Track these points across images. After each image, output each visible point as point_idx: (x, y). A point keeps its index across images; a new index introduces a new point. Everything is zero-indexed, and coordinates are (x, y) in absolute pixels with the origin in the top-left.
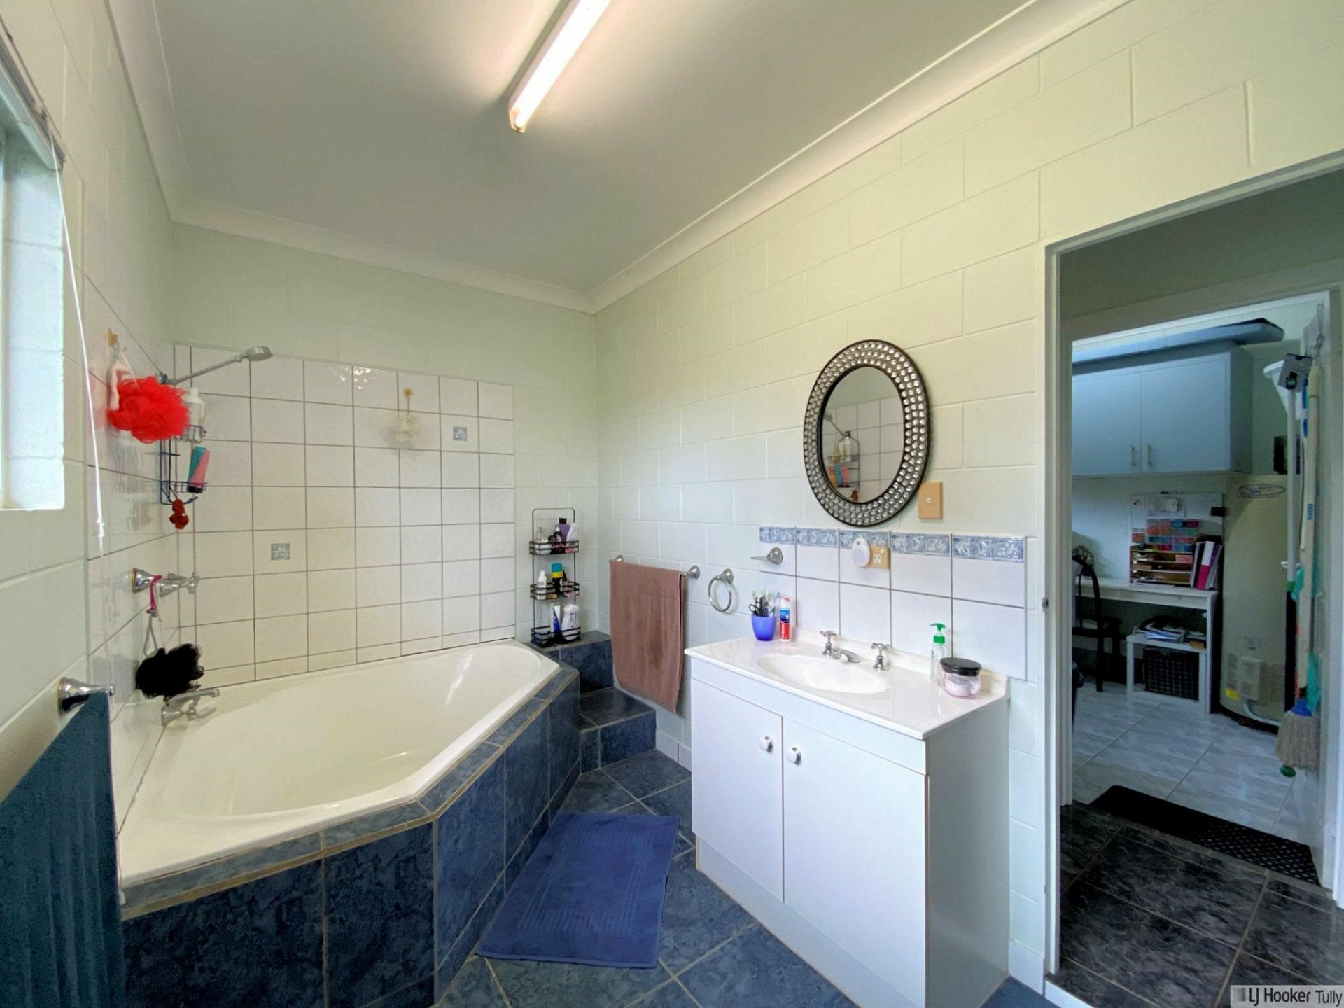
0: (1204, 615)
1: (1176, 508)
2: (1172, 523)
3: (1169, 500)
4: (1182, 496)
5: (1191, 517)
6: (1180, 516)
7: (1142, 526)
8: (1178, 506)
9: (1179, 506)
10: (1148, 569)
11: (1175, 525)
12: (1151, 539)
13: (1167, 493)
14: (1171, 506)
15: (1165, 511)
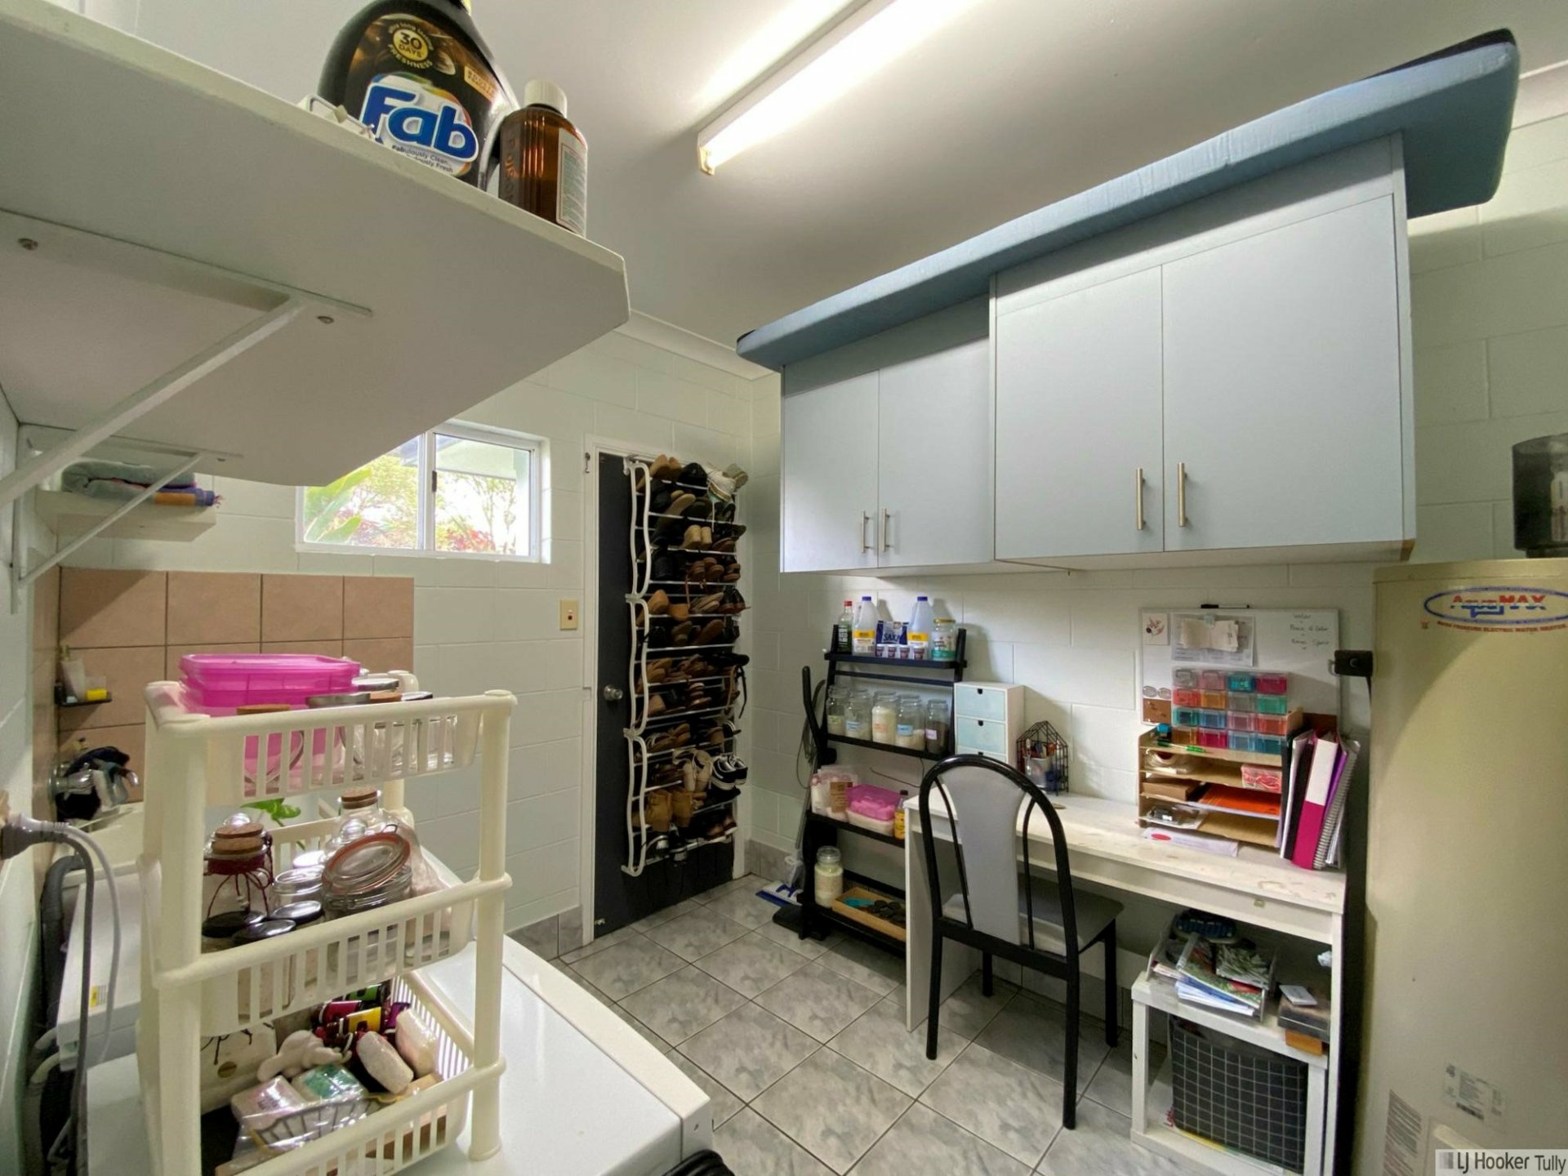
0: (1323, 958)
1: (1235, 644)
2: (1229, 679)
3: (1220, 623)
4: (1248, 613)
5: (1269, 664)
6: (1244, 664)
7: (1164, 682)
8: (1239, 638)
9: (1242, 640)
10: (1175, 796)
11: (1235, 685)
12: (1184, 717)
13: (1216, 607)
14: (1223, 636)
15: (1210, 650)
